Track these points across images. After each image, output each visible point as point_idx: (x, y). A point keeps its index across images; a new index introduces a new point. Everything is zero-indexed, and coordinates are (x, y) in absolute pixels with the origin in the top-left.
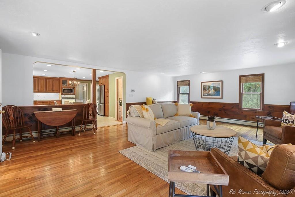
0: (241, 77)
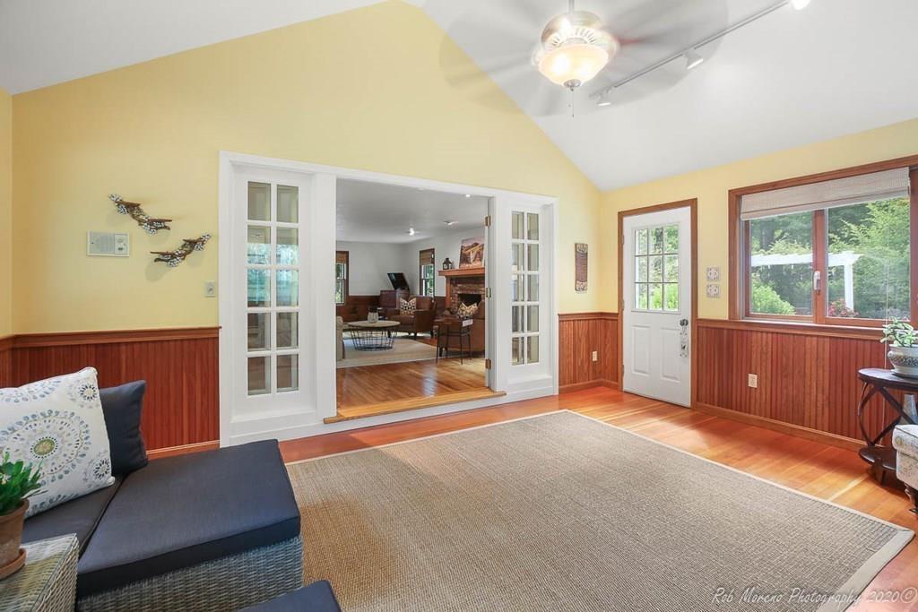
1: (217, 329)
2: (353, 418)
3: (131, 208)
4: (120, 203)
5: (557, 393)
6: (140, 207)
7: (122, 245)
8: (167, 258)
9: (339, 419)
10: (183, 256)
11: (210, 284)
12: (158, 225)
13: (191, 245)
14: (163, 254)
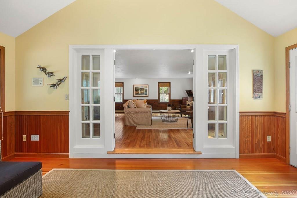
0: (159, 83)
1: (68, 112)
2: (119, 153)
3: (43, 69)
4: (40, 68)
5: (238, 157)
6: (46, 69)
7: (41, 82)
8: (54, 86)
9: (113, 153)
10: (58, 85)
11: (66, 95)
12: (51, 74)
13: (61, 81)
14: (52, 85)
